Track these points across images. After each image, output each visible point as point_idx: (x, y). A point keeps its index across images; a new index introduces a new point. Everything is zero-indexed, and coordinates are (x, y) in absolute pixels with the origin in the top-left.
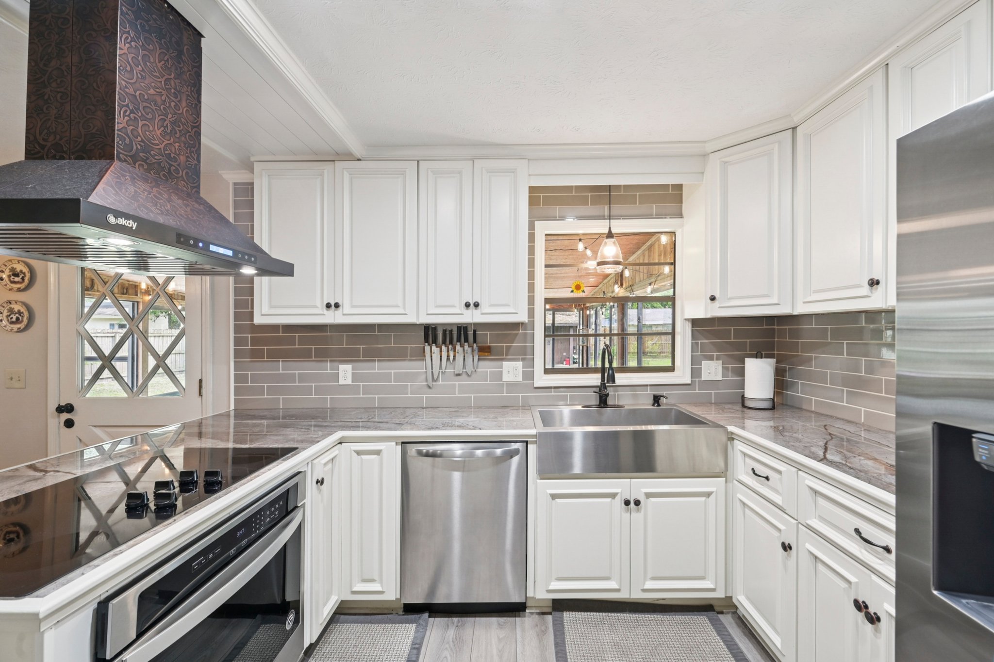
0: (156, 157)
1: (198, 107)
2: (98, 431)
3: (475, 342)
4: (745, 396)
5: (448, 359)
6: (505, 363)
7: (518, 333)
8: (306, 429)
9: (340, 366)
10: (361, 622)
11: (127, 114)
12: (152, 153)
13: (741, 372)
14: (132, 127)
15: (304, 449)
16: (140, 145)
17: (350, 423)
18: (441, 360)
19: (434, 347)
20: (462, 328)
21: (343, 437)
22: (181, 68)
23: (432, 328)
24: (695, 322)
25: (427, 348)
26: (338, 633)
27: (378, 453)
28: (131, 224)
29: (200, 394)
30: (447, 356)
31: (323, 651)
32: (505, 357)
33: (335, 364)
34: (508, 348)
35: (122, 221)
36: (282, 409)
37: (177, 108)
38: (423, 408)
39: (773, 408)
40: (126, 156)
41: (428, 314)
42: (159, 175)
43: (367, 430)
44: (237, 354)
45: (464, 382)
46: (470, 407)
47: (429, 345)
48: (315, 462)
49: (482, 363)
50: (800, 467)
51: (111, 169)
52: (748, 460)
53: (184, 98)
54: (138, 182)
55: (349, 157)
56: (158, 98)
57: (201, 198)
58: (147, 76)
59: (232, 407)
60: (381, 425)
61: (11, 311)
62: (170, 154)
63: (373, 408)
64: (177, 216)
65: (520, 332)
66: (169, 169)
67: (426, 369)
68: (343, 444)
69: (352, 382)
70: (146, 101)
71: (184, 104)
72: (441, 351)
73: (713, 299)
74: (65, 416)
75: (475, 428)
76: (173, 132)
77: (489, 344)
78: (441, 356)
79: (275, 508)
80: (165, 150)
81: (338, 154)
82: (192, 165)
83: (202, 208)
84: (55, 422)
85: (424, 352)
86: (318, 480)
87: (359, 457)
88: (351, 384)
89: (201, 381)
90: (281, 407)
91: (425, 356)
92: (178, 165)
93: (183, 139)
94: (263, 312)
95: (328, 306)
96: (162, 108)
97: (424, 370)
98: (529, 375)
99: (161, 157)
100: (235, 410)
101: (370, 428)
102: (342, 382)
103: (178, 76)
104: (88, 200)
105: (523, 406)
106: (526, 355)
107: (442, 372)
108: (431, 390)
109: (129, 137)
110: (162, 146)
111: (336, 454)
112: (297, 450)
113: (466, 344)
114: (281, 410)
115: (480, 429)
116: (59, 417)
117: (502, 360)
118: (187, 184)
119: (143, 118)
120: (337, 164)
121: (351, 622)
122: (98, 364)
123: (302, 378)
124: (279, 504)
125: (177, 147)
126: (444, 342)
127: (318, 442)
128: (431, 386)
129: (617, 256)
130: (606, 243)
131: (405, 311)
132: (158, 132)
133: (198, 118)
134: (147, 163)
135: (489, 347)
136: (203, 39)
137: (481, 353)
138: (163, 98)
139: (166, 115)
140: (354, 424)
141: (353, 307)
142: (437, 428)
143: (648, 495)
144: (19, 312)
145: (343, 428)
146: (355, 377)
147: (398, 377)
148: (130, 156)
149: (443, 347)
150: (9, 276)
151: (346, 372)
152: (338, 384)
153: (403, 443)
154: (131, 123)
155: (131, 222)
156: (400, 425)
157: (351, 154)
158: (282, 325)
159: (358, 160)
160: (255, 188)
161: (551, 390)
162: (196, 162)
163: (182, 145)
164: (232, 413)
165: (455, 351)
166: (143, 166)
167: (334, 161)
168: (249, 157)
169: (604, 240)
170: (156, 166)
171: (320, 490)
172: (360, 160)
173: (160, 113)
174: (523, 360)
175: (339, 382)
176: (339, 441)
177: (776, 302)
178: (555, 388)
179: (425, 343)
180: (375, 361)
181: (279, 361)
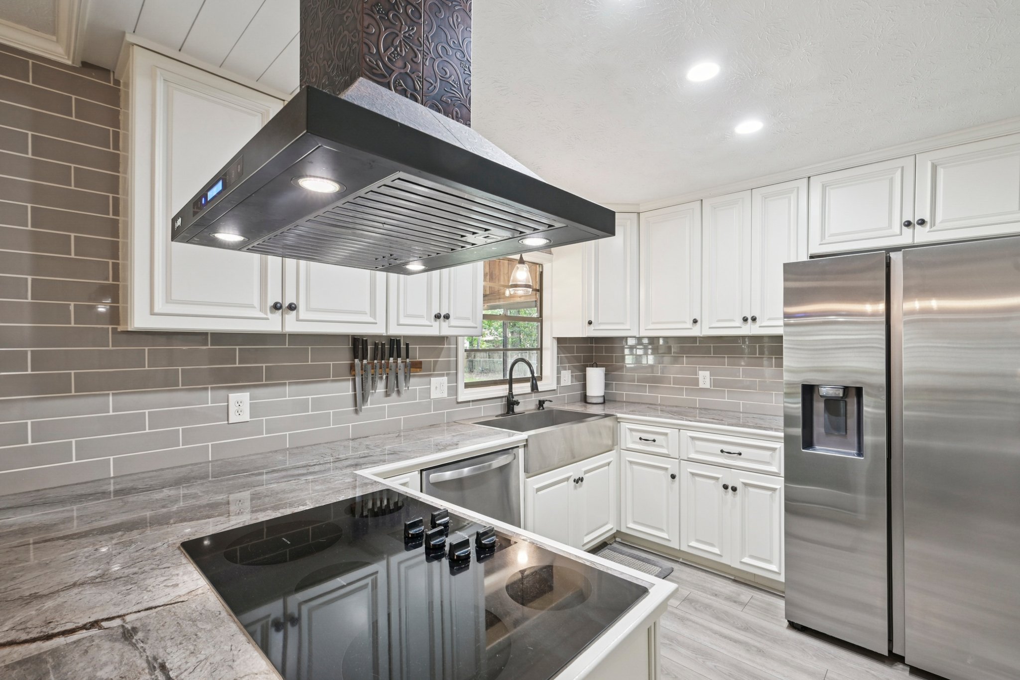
3: (407, 357)
4: (587, 395)
5: (380, 376)
6: (433, 379)
7: (443, 348)
9: (230, 395)
13: (584, 378)
18: (372, 378)
20: (395, 341)
24: (560, 340)
30: (379, 374)
32: (432, 373)
33: (222, 393)
34: (436, 362)
36: (114, 478)
39: (604, 403)
41: (398, 325)
49: (413, 380)
50: (679, 428)
52: (634, 433)
65: (445, 346)
69: (254, 418)
73: (590, 323)
77: (419, 359)
78: (372, 375)
88: (249, 420)
90: (112, 475)
94: (155, 310)
97: (352, 392)
98: (453, 390)
102: (232, 419)
105: (448, 423)
106: (450, 370)
107: (372, 393)
108: (357, 417)
113: (399, 359)
114: (112, 481)
117: (430, 375)
123: (158, 420)
126: (376, 357)
129: (527, 280)
130: (518, 268)
131: (375, 319)
135: (421, 363)
137: (411, 369)
143: (586, 472)
146: (254, 410)
147: (318, 404)
151: (240, 403)
152: (226, 422)
153: (422, 471)
161: (469, 403)
165: (388, 367)
169: (516, 264)
174: (448, 375)
177: (629, 328)
178: (473, 401)
179: (354, 359)
180: (285, 384)
181: (109, 394)
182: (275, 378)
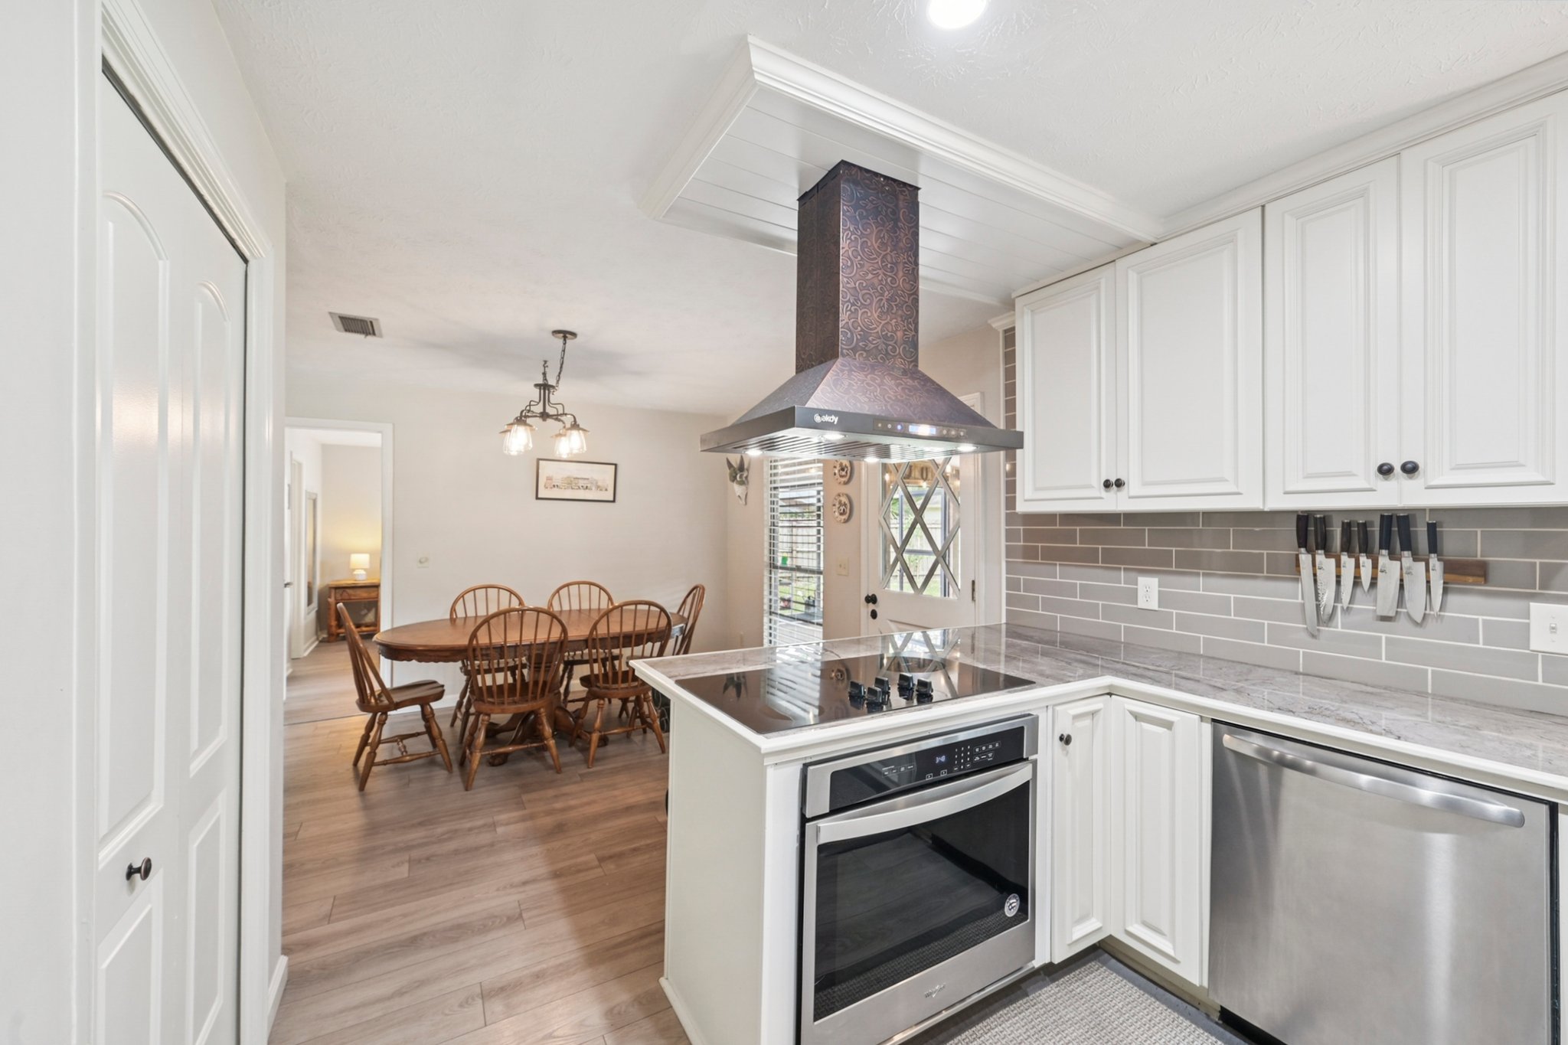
0: (874, 342)
1: (915, 272)
2: (893, 626)
3: (1434, 548)
5: (1357, 581)
6: (1535, 607)
8: (1066, 662)
9: (1139, 578)
10: (1140, 987)
11: (849, 309)
12: (870, 339)
14: (853, 320)
15: (1043, 686)
16: (859, 335)
17: (1135, 669)
18: (1338, 583)
19: (1320, 557)
20: (1395, 520)
21: (1110, 686)
22: (897, 237)
23: (1316, 519)
25: (1305, 558)
26: (1100, 978)
27: (1168, 725)
28: (835, 419)
29: (973, 598)
30: (1355, 577)
31: (1072, 987)
32: (1538, 591)
33: (1132, 575)
34: (1551, 570)
35: (827, 418)
36: (1059, 632)
37: (894, 282)
38: (1297, 673)
40: (848, 350)
41: (1286, 493)
42: (877, 359)
43: (1152, 684)
44: (1010, 552)
45: (1403, 633)
46: (1422, 694)
47: (1308, 551)
48: (1058, 708)
49: (1453, 599)
51: (833, 369)
53: (901, 267)
54: (855, 374)
55: (1134, 246)
56: (876, 281)
57: (919, 372)
58: (866, 263)
59: (1004, 620)
60: (1183, 682)
61: (840, 502)
62: (887, 334)
63: (1194, 655)
64: (885, 400)
66: (886, 350)
67: (1303, 598)
68: (1113, 696)
69: (1159, 607)
70: (864, 288)
71: (901, 274)
72: (1338, 565)
74: (871, 606)
75: (1388, 732)
76: (890, 307)
77: (1485, 556)
78: (1338, 576)
79: (987, 747)
80: (882, 331)
81: (1120, 248)
82: (909, 338)
83: (917, 384)
84: (866, 609)
85: (1298, 565)
86: (1062, 735)
87: (1138, 723)
88: (1156, 608)
89: (973, 582)
91: (1299, 573)
92: (895, 343)
93: (900, 312)
94: (1026, 497)
95: (1107, 484)
96: (879, 289)
97: (1300, 600)
99: (878, 340)
100: (1006, 624)
101: (1159, 682)
102: (1142, 604)
103: (895, 248)
104: (806, 406)
107: (1342, 608)
108: (1314, 640)
109: (850, 331)
110: (879, 329)
111: (1099, 708)
112: (1033, 685)
113: (1406, 553)
114: (1058, 634)
115: (1399, 738)
116: (868, 607)
117: (1533, 597)
118: (904, 360)
119: (864, 306)
120: (1119, 263)
121: (1125, 977)
122: (933, 558)
123: (1086, 591)
124: (994, 745)
125: (894, 324)
126: (1347, 548)
127: (1069, 682)
128: (1316, 633)
131: (1237, 487)
132: (876, 316)
133: (915, 283)
134: (865, 351)
135: (1484, 565)
136: (919, 192)
137: (1452, 577)
138: (880, 278)
139: (882, 295)
140: (1139, 671)
141: (1145, 484)
142: (1291, 712)
144: (845, 505)
145: (1117, 673)
146: (1163, 598)
147: (1243, 607)
148: (852, 349)
149: (1344, 558)
150: (839, 471)
151: (1149, 589)
152: (1136, 606)
153: (1213, 720)
154: (852, 316)
155: (833, 417)
156: (1218, 690)
157: (1138, 242)
158: (1060, 515)
159: (1152, 245)
160: (1016, 334)
162: (913, 333)
163: (899, 319)
164: (1004, 627)
165: (1375, 566)
166: (862, 354)
167: (1114, 261)
168: (1010, 295)
170: (874, 351)
171: (1068, 753)
172: (1156, 244)
173: (877, 294)
175: (1137, 604)
176: (1107, 691)
179: (1300, 547)
180: (1198, 574)
181: (1056, 564)
182: (1191, 564)
